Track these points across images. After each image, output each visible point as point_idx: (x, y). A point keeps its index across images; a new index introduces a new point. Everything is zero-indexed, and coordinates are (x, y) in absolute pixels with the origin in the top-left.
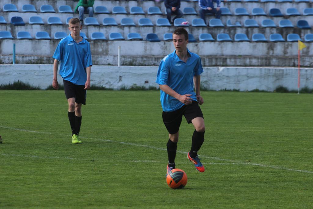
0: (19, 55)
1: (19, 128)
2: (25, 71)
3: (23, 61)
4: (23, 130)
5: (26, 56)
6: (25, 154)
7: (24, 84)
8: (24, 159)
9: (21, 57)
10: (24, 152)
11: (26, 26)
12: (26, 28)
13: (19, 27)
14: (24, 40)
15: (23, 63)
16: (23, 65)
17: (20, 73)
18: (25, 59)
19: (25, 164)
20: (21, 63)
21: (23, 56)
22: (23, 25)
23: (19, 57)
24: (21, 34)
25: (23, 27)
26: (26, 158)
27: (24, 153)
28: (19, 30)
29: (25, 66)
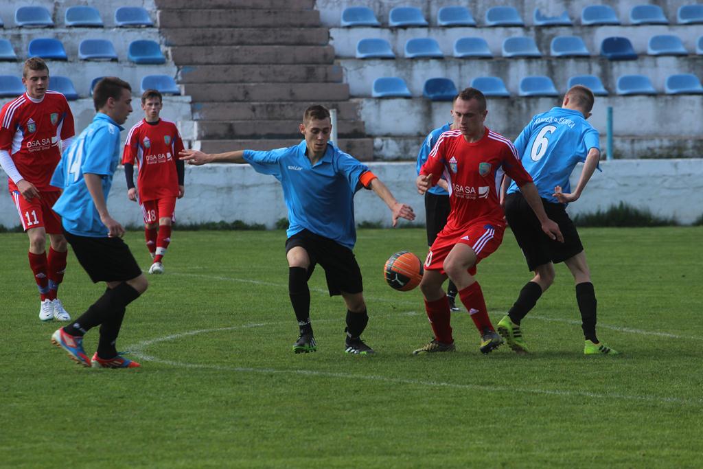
0: (623, 136)
1: (628, 327)
2: (639, 177)
3: (633, 152)
4: (638, 331)
5: (640, 140)
6: (646, 392)
7: (637, 212)
8: (642, 405)
9: (628, 141)
10: (643, 389)
11: (639, 62)
12: (640, 67)
13: (623, 64)
14: (636, 98)
15: (633, 158)
16: (634, 161)
17: (626, 182)
18: (637, 146)
19: (645, 420)
20: (628, 158)
21: (634, 138)
22: (633, 57)
23: (623, 141)
24: (626, 82)
25: (632, 63)
26: (649, 404)
27: (643, 391)
28: (623, 70)
29: (638, 165)
